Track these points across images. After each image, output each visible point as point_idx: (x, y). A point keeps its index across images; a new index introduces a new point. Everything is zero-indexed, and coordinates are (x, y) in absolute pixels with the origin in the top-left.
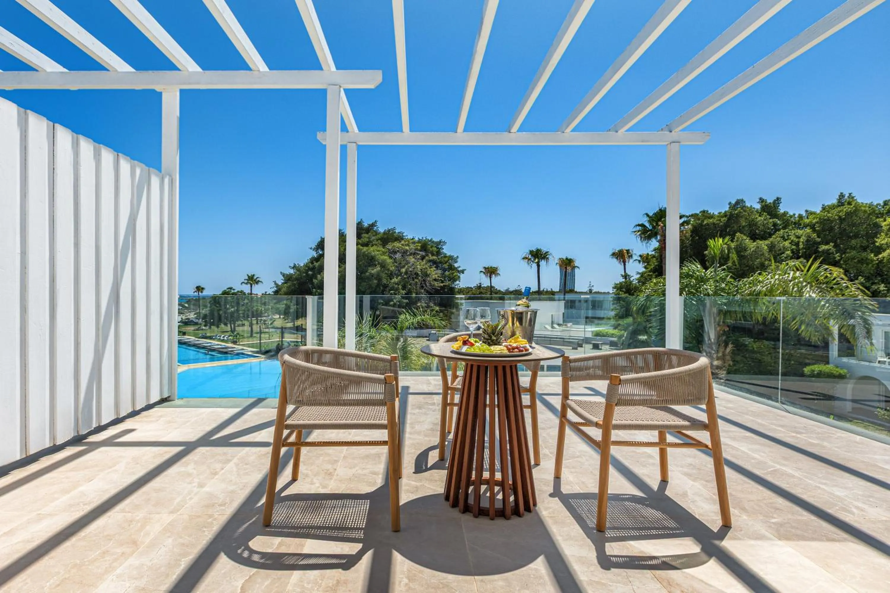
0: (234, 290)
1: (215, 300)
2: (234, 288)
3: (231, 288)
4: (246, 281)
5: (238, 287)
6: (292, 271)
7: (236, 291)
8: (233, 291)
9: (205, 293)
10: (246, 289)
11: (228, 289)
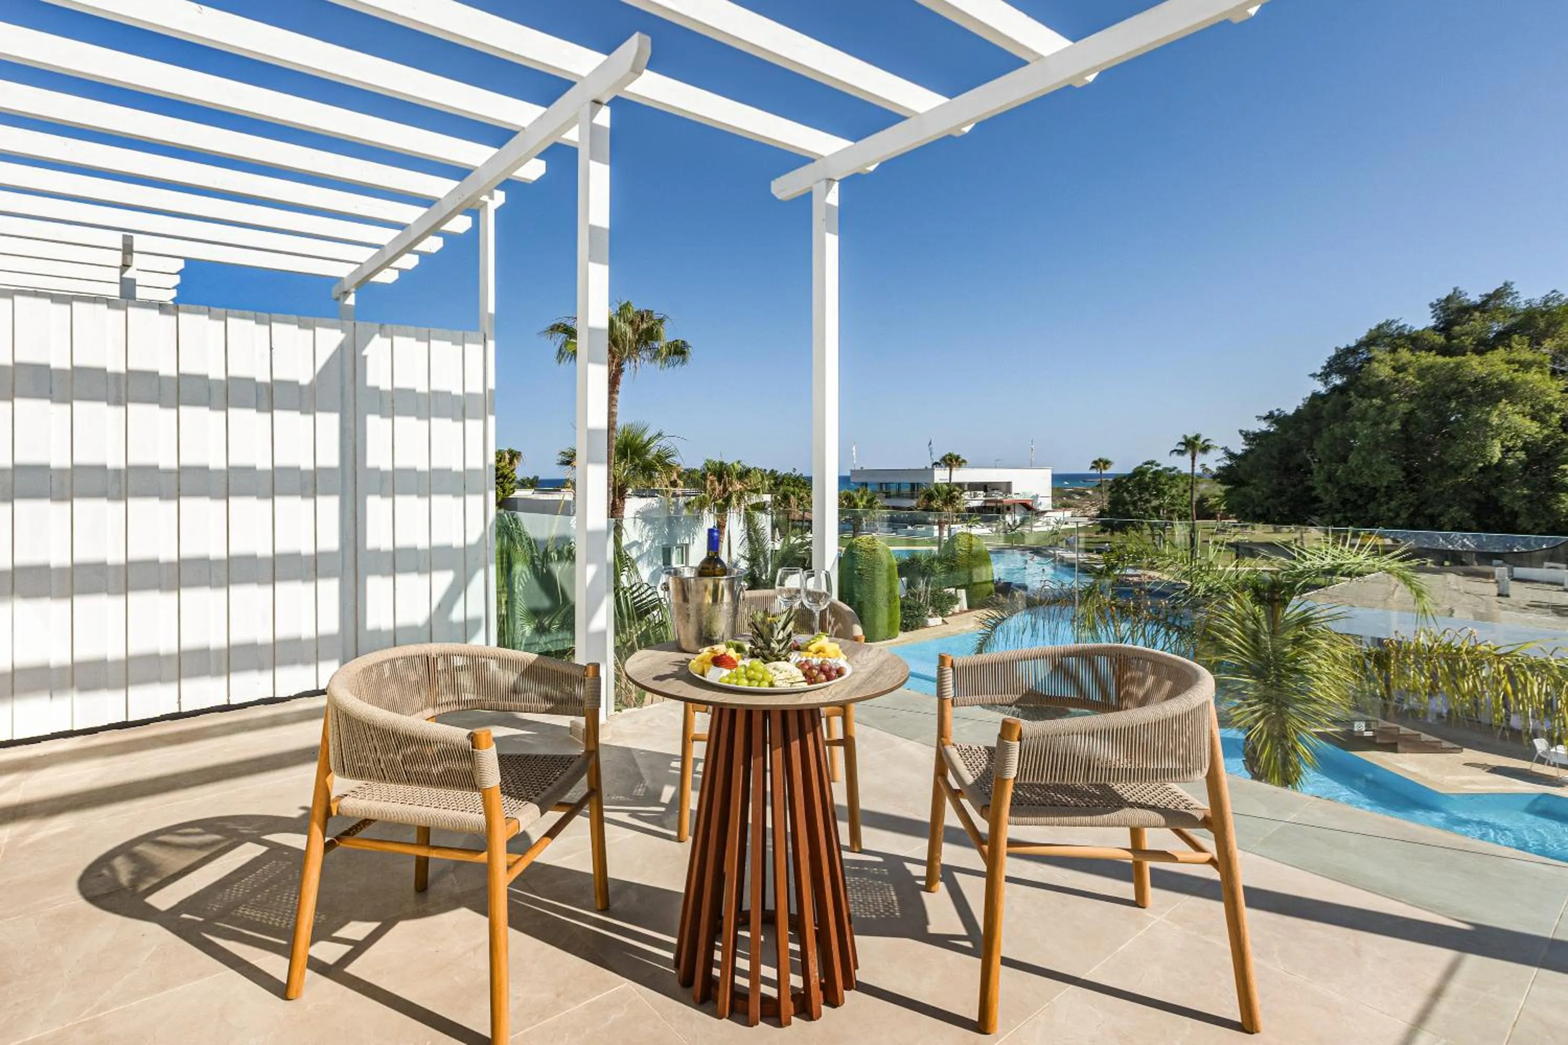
0: (1158, 465)
1: (1119, 483)
2: (1158, 462)
3: (1152, 463)
4: (1183, 448)
5: (1167, 461)
6: (1264, 426)
7: (1160, 468)
8: (1155, 468)
9: (1111, 470)
10: (1183, 464)
11: (1146, 464)
